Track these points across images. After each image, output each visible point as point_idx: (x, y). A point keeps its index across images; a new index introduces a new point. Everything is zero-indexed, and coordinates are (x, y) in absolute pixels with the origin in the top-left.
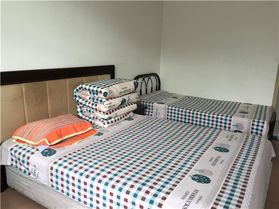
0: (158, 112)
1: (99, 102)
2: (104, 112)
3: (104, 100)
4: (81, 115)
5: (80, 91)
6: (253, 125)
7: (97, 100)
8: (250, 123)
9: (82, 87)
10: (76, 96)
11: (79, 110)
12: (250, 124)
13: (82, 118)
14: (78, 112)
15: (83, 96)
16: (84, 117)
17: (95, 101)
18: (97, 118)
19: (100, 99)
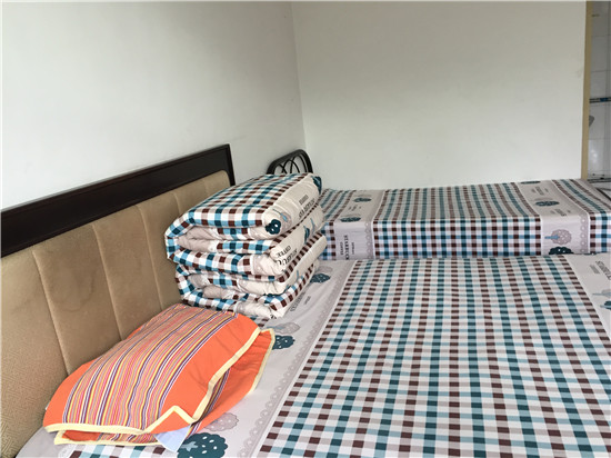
0: (350, 244)
1: (254, 252)
2: (271, 277)
3: (267, 243)
4: (192, 298)
5: (185, 231)
6: (593, 227)
7: (246, 246)
8: (585, 224)
9: (192, 220)
10: (172, 249)
11: (184, 285)
12: (586, 228)
13: (197, 305)
14: (182, 292)
15: (195, 244)
16: (203, 301)
17: (240, 251)
18: (246, 296)
19: (254, 243)
